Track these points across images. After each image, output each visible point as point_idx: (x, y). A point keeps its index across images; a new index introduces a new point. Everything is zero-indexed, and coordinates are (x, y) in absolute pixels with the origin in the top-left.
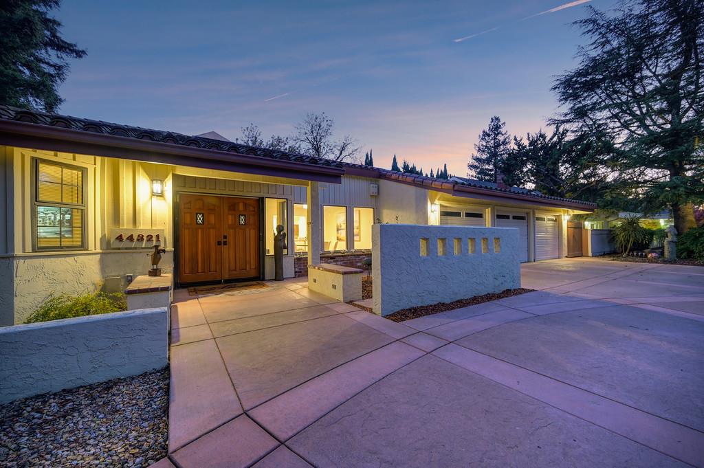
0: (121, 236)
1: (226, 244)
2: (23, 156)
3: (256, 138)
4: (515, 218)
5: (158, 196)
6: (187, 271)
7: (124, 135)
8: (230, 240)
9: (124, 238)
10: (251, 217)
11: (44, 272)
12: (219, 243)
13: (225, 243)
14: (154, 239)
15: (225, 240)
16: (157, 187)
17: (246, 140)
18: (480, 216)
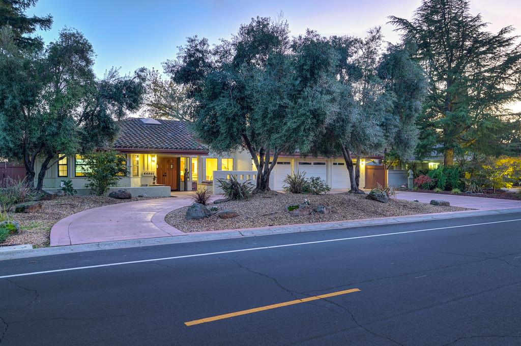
0: (145, 173)
4: (315, 164)
5: (153, 161)
10: (175, 165)
12: (164, 176)
18: (289, 163)
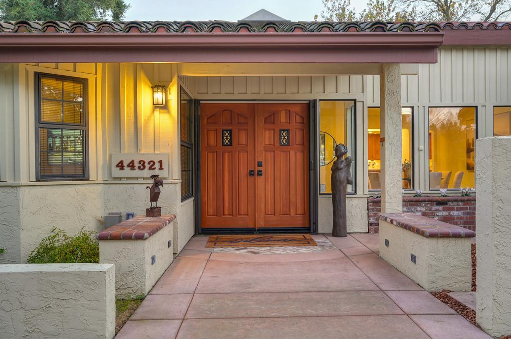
0: (122, 162)
1: (261, 175)
2: (27, 72)
3: (344, 9)
5: (161, 108)
6: (211, 211)
7: (109, 31)
8: (267, 169)
9: (125, 164)
10: (297, 132)
11: (47, 204)
12: (251, 173)
13: (259, 174)
14: (157, 166)
15: (260, 169)
16: (159, 96)
17: (327, 15)
